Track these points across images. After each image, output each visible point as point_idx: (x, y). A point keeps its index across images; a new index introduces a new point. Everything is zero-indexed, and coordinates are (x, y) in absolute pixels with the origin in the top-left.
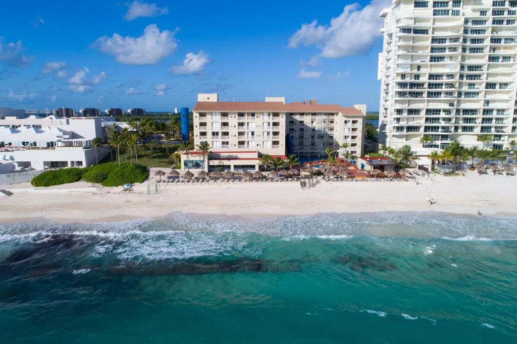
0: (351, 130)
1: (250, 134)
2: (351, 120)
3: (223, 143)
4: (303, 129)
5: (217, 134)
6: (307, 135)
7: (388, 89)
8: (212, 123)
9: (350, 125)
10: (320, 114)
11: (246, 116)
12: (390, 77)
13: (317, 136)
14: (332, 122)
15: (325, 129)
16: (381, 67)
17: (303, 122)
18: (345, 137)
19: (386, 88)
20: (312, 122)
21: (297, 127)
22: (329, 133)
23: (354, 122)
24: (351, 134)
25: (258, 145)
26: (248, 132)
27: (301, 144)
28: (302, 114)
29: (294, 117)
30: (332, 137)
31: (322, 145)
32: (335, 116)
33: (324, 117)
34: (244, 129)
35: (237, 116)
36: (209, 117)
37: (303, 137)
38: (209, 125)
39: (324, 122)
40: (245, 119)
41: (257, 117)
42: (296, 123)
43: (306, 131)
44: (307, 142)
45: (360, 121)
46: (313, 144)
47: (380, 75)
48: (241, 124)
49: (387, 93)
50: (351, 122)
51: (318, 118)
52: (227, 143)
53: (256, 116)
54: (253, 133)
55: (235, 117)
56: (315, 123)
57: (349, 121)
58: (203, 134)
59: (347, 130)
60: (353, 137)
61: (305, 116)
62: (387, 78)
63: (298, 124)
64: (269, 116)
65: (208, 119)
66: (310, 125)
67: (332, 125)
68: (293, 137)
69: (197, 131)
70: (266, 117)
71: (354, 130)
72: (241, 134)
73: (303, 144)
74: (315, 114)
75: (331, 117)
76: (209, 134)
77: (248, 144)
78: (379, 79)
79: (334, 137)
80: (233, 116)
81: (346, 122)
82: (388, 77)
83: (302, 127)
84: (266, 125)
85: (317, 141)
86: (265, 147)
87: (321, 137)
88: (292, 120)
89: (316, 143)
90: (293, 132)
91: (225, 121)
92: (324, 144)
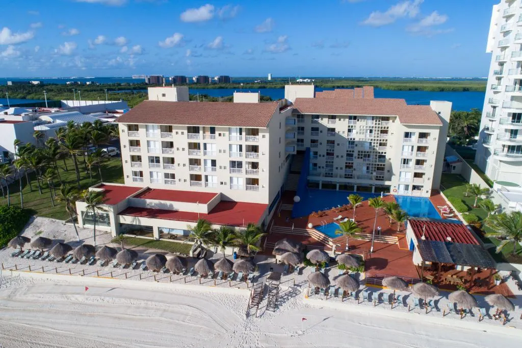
0: (415, 149)
1: (209, 163)
2: (417, 131)
3: (167, 175)
4: (333, 142)
5: (157, 160)
6: (341, 151)
7: (501, 72)
8: (148, 142)
9: (415, 139)
10: (364, 118)
11: (201, 132)
12: (507, 50)
13: (355, 154)
14: (385, 132)
15: (370, 143)
16: (494, 30)
17: (333, 130)
18: (405, 160)
19: (498, 68)
20: (350, 131)
21: (323, 138)
22: (379, 149)
23: (423, 136)
24: (414, 156)
25: (222, 183)
26: (205, 161)
27: (329, 165)
28: (333, 117)
29: (320, 120)
30: (382, 157)
31: (365, 168)
32: (391, 121)
33: (371, 123)
34: (198, 155)
35: (186, 132)
36: (142, 131)
37: (333, 154)
38: (143, 144)
39: (371, 131)
40: (199, 138)
41: (220, 135)
42: (321, 132)
43: (338, 144)
44: (340, 162)
45: (435, 134)
46: (349, 166)
47: (491, 45)
48: (194, 146)
49: (499, 79)
50: (417, 135)
51: (360, 124)
52: (173, 176)
53: (217, 133)
54: (214, 163)
55: (182, 133)
56: (354, 131)
57: (414, 133)
58: (136, 159)
59: (407, 150)
60: (419, 162)
61: (337, 120)
62: (502, 51)
63: (325, 132)
64: (241, 134)
65: (141, 135)
66: (345, 135)
67: (384, 137)
68: (316, 153)
69: (126, 153)
70: (235, 134)
71: (421, 149)
72: (194, 162)
73: (332, 166)
74: (355, 118)
75: (384, 124)
76: (145, 160)
77: (207, 180)
78: (488, 51)
79: (387, 157)
80: (180, 131)
81: (407, 135)
82: (504, 48)
83: (331, 138)
84: (235, 149)
85: (356, 162)
86: (235, 187)
87: (365, 155)
88: (315, 126)
89: (355, 166)
90: (316, 146)
91: (168, 139)
92: (368, 168)
